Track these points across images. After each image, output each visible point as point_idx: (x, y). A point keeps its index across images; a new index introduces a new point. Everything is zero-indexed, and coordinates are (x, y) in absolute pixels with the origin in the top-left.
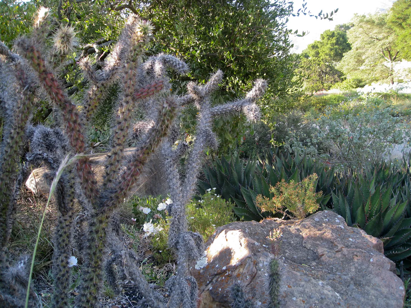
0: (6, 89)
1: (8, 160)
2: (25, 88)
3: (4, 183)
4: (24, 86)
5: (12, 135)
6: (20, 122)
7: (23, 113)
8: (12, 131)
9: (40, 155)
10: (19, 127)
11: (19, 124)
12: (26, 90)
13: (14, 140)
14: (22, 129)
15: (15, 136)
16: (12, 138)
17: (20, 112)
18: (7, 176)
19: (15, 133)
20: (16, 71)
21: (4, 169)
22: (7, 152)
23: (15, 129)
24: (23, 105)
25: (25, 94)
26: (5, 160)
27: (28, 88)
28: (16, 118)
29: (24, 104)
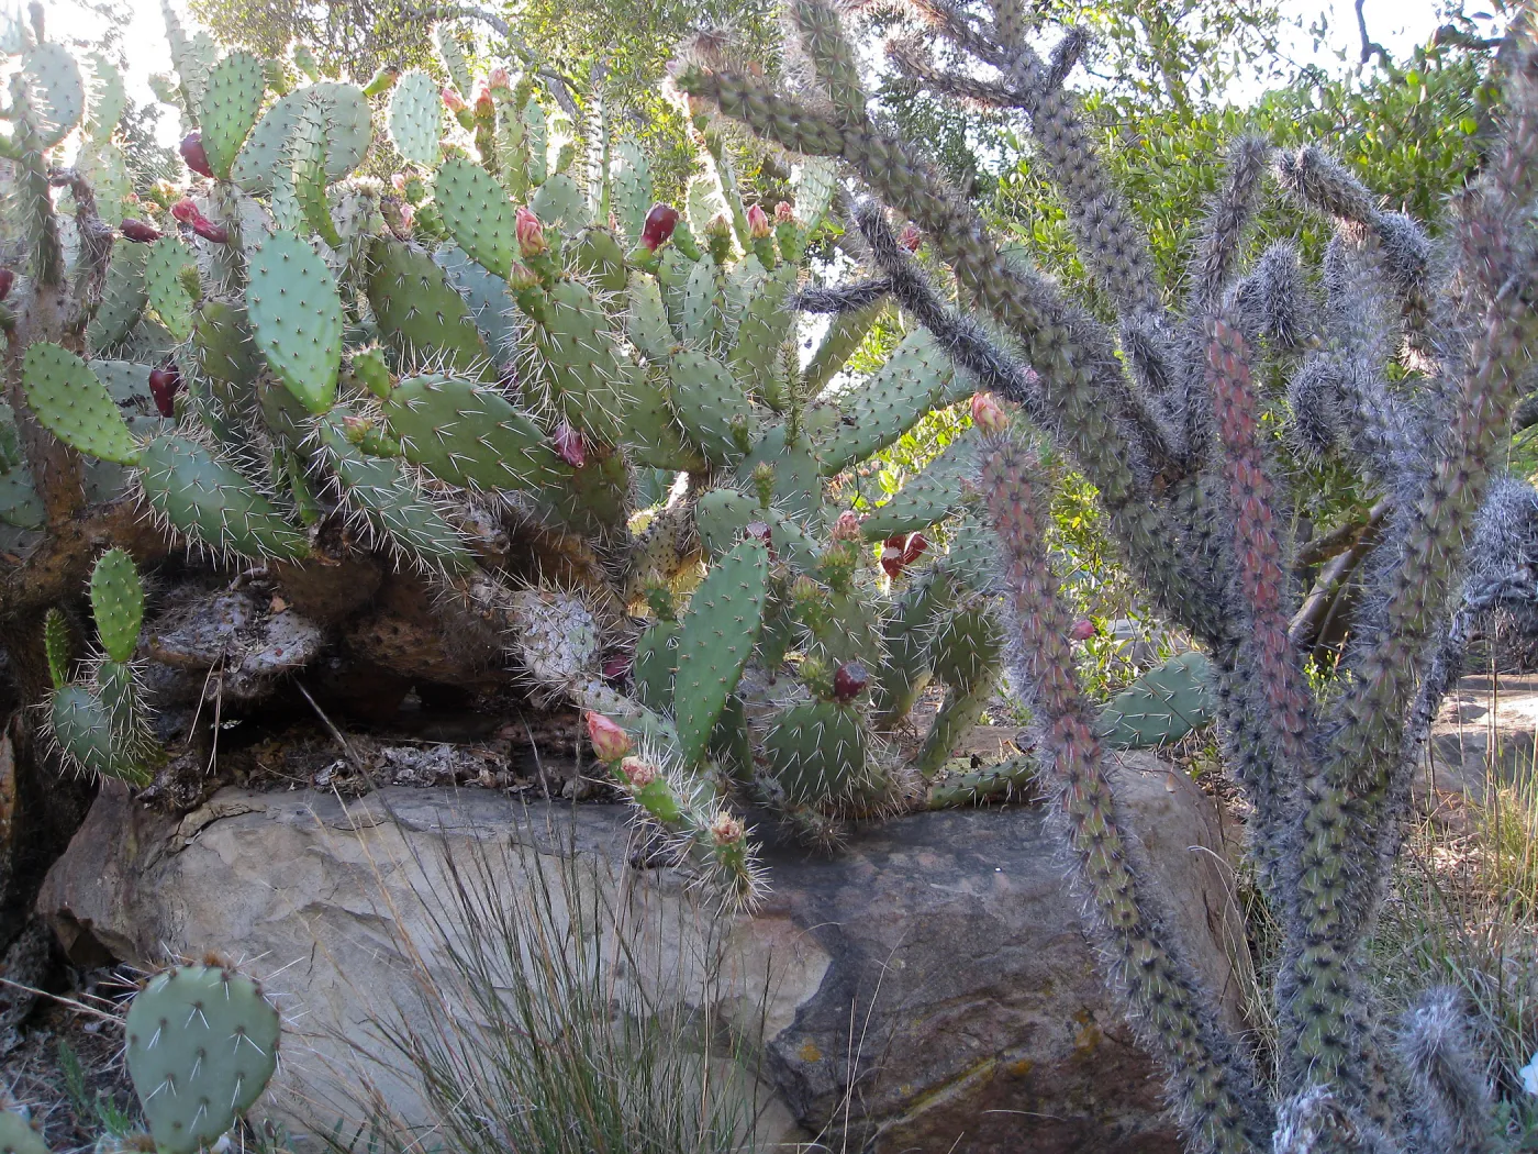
0: (1362, 348)
1: (1418, 587)
2: (1502, 291)
3: (1393, 677)
4: (1498, 283)
5: (1438, 485)
6: (1474, 430)
7: (1488, 391)
8: (1440, 468)
9: (1519, 585)
10: (1469, 453)
11: (1467, 437)
12: (1506, 297)
13: (1446, 506)
14: (1480, 461)
15: (1453, 487)
16: (1440, 496)
17: (1474, 388)
18: (1406, 650)
19: (1451, 476)
20: (1465, 224)
21: (1397, 623)
22: (1412, 551)
23: (1452, 460)
24: (1493, 359)
25: (1499, 315)
26: (1404, 584)
27: (1515, 288)
28: (1459, 415)
29: (1496, 355)
